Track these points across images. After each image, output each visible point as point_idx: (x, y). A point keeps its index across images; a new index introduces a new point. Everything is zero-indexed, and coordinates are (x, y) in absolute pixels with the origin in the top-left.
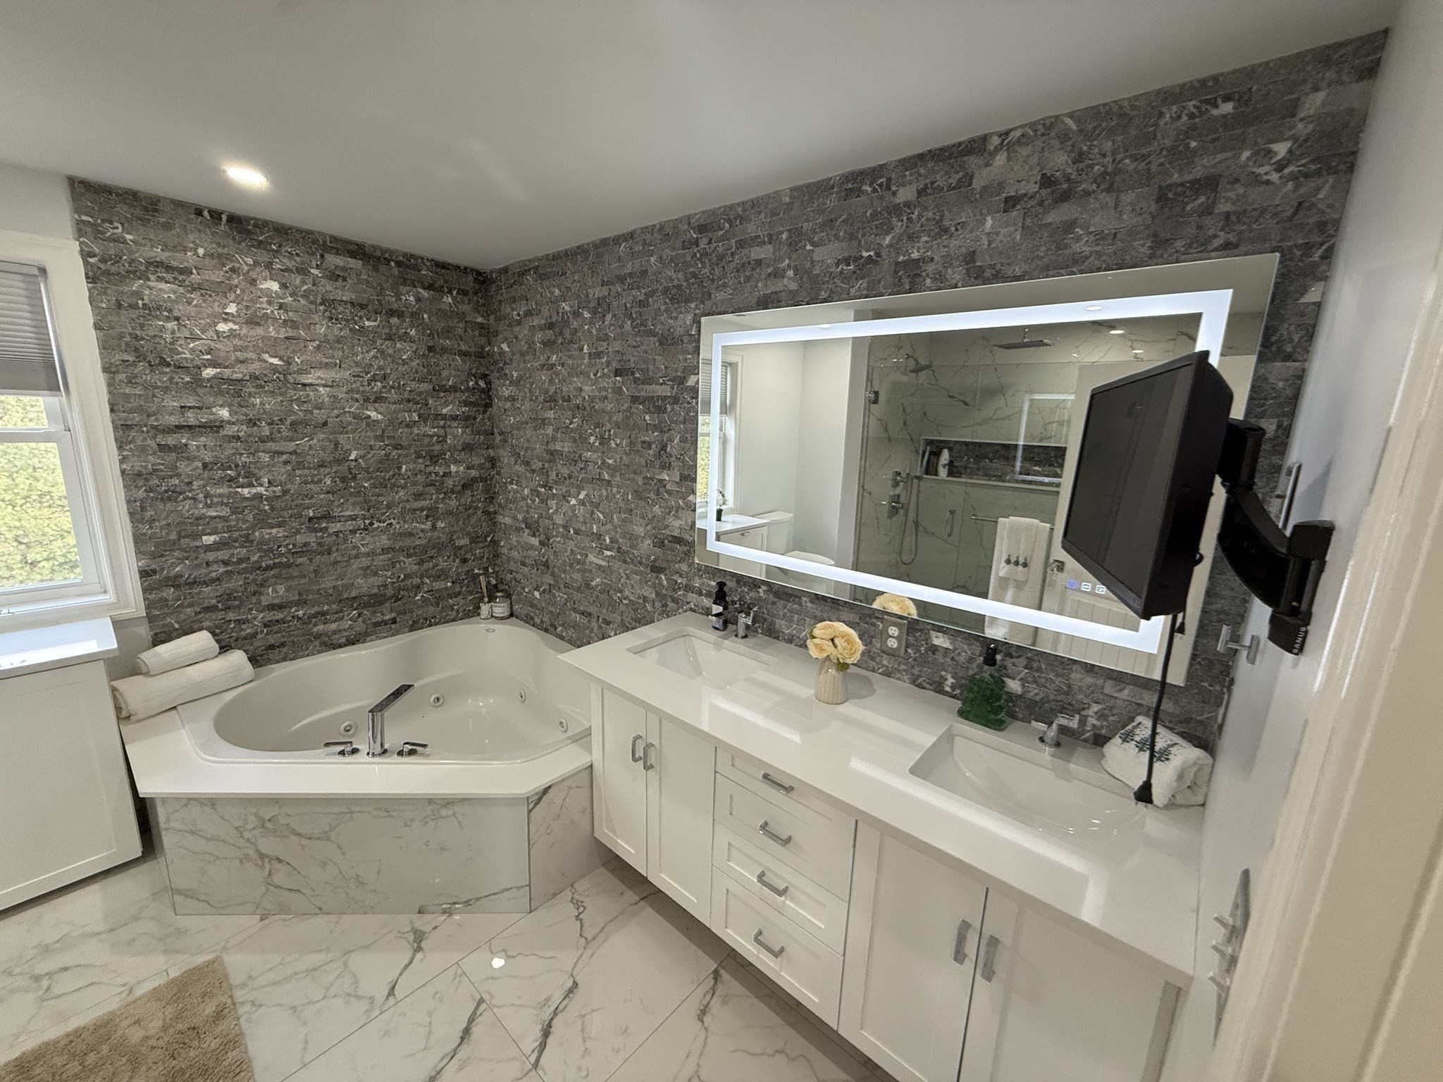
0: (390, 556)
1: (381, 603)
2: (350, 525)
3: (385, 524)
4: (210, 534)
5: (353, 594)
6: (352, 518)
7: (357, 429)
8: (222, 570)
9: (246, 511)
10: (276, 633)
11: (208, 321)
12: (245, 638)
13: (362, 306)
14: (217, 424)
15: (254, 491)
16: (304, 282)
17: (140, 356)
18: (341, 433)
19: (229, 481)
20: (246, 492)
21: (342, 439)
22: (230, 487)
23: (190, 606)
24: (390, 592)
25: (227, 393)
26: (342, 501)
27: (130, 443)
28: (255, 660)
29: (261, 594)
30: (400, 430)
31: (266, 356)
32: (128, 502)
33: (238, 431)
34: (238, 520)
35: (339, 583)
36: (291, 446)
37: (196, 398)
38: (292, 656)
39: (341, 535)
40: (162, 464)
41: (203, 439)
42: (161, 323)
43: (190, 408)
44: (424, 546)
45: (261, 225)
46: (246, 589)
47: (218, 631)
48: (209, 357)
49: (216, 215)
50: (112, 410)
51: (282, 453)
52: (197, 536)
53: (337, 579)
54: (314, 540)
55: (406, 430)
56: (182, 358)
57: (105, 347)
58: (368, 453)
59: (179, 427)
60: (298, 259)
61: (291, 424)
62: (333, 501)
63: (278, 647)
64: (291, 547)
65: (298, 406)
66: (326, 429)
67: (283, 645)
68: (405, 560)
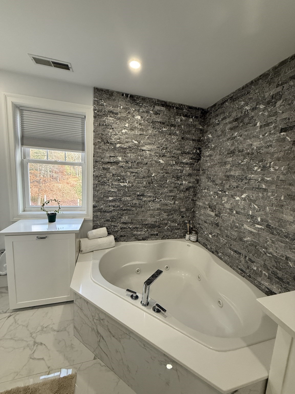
0: (159, 211)
1: (154, 228)
2: (149, 199)
3: (159, 200)
4: (111, 197)
5: (146, 223)
6: (150, 197)
7: (156, 166)
8: (113, 209)
9: (121, 191)
10: (123, 232)
11: (120, 129)
12: (115, 232)
13: (163, 123)
14: (118, 162)
15: (124, 184)
16: (147, 116)
17: (102, 140)
18: (151, 167)
19: (118, 180)
20: (122, 184)
21: (151, 169)
22: (118, 182)
23: (103, 219)
24: (157, 224)
25: (122, 152)
26: (148, 190)
27: (96, 166)
28: (116, 240)
29: (121, 218)
30: (169, 167)
31: (134, 141)
32: (93, 184)
33: (123, 165)
34: (119, 193)
35: (143, 218)
36: (136, 170)
37: (114, 153)
38: (126, 240)
39: (146, 202)
40: (103, 174)
41: (114, 167)
42: (109, 130)
43: (112, 156)
44: (170, 209)
45: (138, 97)
46: (118, 216)
47: (109, 228)
48: (119, 141)
49: (127, 95)
50: (94, 156)
51: (133, 173)
52: (108, 197)
53: (142, 217)
54: (138, 203)
55: (171, 167)
56: (112, 141)
57: (95, 137)
58: (158, 174)
59: (108, 162)
60: (147, 108)
61: (137, 163)
62: (145, 190)
63: (123, 236)
64: (131, 204)
65: (140, 157)
66: (147, 166)
67: (125, 236)
68: (164, 214)
